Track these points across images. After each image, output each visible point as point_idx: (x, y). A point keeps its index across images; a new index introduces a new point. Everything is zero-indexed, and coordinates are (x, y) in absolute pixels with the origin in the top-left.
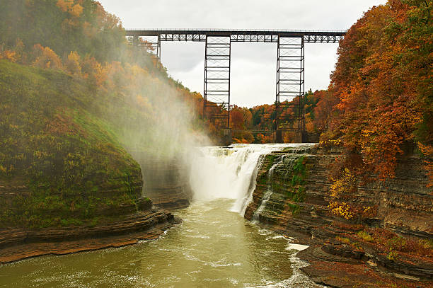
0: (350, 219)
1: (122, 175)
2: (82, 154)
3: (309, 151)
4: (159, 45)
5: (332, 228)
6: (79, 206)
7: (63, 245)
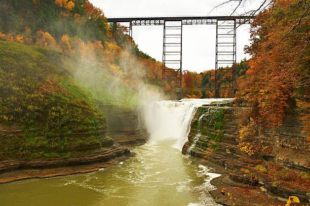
0: (252, 155)
1: (91, 122)
2: (62, 107)
3: (228, 105)
4: (131, 28)
5: (239, 162)
6: (57, 144)
7: (45, 171)
